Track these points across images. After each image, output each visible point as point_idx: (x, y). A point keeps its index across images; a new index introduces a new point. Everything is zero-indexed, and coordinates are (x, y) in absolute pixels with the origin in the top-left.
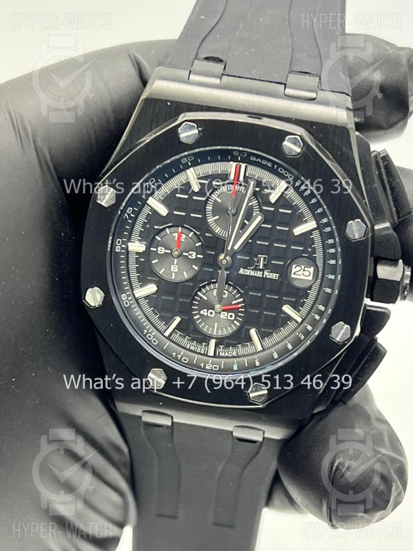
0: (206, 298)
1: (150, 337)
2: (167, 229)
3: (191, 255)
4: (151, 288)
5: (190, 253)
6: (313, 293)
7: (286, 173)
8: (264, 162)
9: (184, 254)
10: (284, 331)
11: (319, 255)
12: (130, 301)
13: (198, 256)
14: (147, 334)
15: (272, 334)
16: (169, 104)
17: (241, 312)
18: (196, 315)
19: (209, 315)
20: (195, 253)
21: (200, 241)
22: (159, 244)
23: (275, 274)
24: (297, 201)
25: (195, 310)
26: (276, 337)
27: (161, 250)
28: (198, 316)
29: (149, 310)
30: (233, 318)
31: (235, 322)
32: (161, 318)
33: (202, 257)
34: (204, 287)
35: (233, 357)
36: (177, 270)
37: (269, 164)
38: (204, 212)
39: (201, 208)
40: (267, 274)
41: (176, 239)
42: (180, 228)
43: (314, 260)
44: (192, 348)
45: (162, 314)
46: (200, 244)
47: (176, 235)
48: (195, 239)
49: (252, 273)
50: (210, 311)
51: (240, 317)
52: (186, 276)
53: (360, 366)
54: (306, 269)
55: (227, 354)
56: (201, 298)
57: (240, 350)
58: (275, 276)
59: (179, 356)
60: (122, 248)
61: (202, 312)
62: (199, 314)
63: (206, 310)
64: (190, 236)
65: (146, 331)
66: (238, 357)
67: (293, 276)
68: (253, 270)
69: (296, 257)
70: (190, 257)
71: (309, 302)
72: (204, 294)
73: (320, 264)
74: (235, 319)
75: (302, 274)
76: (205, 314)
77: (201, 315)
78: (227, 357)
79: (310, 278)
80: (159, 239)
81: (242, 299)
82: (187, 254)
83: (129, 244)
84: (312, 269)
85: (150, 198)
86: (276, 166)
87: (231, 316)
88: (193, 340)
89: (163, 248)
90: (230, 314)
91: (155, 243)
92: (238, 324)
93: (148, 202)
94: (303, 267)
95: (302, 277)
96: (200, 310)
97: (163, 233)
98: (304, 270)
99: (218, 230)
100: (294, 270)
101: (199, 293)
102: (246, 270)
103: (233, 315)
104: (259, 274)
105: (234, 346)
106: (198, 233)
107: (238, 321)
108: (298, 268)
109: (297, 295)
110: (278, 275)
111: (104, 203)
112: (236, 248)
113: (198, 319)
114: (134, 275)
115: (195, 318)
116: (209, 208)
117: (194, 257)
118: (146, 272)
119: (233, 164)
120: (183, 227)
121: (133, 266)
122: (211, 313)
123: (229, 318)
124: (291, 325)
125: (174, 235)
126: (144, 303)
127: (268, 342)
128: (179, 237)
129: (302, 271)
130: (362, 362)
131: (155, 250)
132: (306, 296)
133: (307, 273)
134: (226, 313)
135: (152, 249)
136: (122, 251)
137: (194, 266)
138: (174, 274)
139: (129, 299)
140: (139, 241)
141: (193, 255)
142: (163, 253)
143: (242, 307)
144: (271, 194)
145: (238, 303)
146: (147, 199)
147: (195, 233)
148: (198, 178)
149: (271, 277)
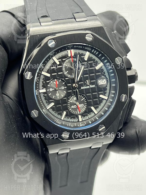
0: (72, 102)
1: (57, 122)
2: (51, 81)
3: (62, 88)
4: (53, 104)
5: (62, 87)
6: (108, 88)
7: (88, 48)
8: (79, 47)
9: (60, 88)
10: (102, 104)
11: (106, 74)
12: (46, 111)
13: (65, 87)
15: (98, 107)
16: (38, 36)
17: (85, 103)
18: (70, 109)
19: (75, 107)
20: (63, 87)
21: (64, 82)
22: (50, 88)
23: (93, 86)
24: (94, 57)
25: (69, 107)
26: (100, 107)
27: (51, 90)
28: (71, 109)
29: (53, 113)
30: (83, 106)
31: (84, 107)
32: (59, 114)
34: (70, 98)
35: (88, 119)
36: (59, 95)
37: (81, 47)
38: (62, 71)
39: (60, 70)
40: (91, 86)
42: (56, 79)
43: (105, 76)
44: (72, 121)
45: (58, 112)
46: (64, 83)
47: (55, 82)
48: (62, 82)
49: (86, 88)
50: (74, 106)
52: (63, 96)
53: (129, 108)
54: (103, 80)
55: (85, 119)
56: (70, 102)
57: (90, 116)
58: (94, 86)
59: (70, 125)
60: (38, 93)
61: (72, 107)
62: (71, 108)
63: (73, 106)
64: (60, 81)
65: (55, 120)
66: (89, 119)
67: (99, 84)
68: (86, 86)
69: (98, 77)
70: (62, 89)
71: (108, 91)
72: (71, 101)
73: (108, 77)
74: (84, 106)
76: (73, 107)
77: (72, 108)
78: (85, 120)
79: (105, 83)
80: (49, 86)
81: (84, 98)
82: (61, 88)
83: (40, 91)
84: (105, 80)
85: (42, 72)
86: (84, 47)
87: (82, 105)
88: (72, 118)
89: (52, 89)
90: (82, 104)
91: (48, 87)
92: (86, 107)
94: (101, 80)
95: (102, 84)
96: (71, 107)
97: (50, 83)
98: (102, 81)
99: (69, 76)
100: (99, 82)
101: (69, 101)
102: (83, 87)
103: (83, 104)
104: (88, 87)
105: (87, 115)
106: (63, 79)
107: (85, 106)
108: (100, 81)
109: (102, 90)
110: (95, 85)
112: (78, 80)
113: (71, 110)
114: (44, 101)
116: (64, 69)
117: (64, 88)
118: (49, 99)
119: (69, 51)
120: (57, 79)
121: (43, 98)
122: (75, 106)
123: (82, 106)
124: (104, 102)
125: (54, 83)
126: (51, 110)
127: (98, 110)
129: (102, 82)
130: (129, 107)
131: (49, 90)
132: (106, 89)
133: (103, 82)
134: (80, 105)
135: (48, 90)
136: (38, 94)
137: (64, 92)
138: (58, 97)
139: (46, 110)
140: (43, 89)
141: (63, 88)
142: (52, 90)
143: (85, 101)
144: (84, 58)
145: (83, 100)
146: (41, 73)
147: (61, 80)
148: (57, 60)
149: (92, 87)
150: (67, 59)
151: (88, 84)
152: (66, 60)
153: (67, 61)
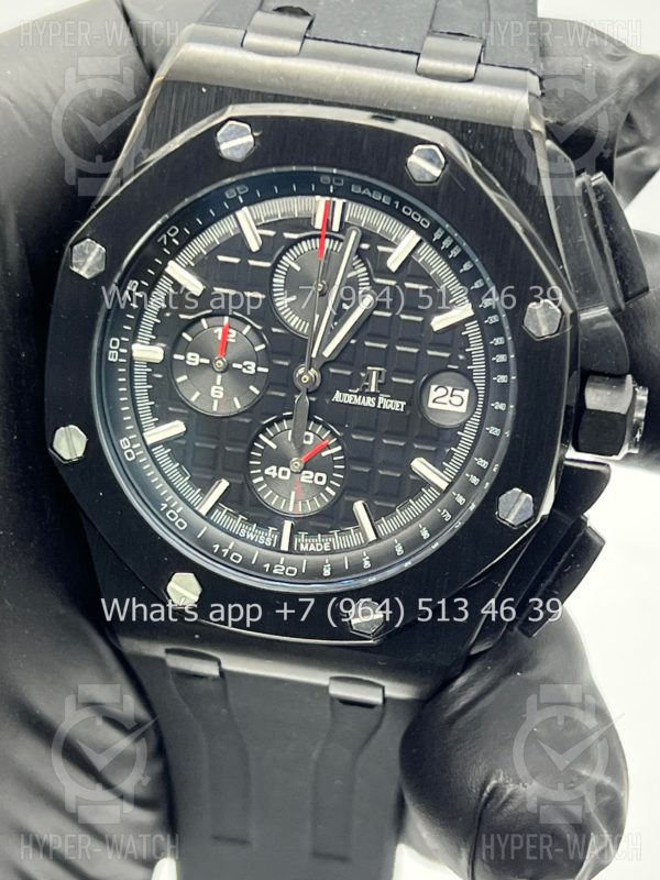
0: (274, 446)
1: (172, 515)
2: (203, 321)
3: (245, 367)
4: (177, 428)
5: (246, 363)
6: (467, 436)
7: (416, 216)
8: (377, 196)
9: (235, 365)
10: (416, 506)
11: (478, 366)
12: (135, 450)
13: (260, 369)
14: (167, 509)
15: (394, 510)
16: (204, 90)
17: (338, 471)
18: (257, 475)
19: (280, 476)
20: (253, 364)
21: (263, 342)
22: (188, 348)
23: (397, 402)
24: (438, 267)
25: (256, 467)
26: (401, 516)
27: (193, 359)
28: (261, 479)
29: (171, 468)
30: (323, 483)
31: (328, 489)
32: (194, 482)
33: (266, 370)
34: (270, 425)
35: (324, 553)
36: (221, 395)
37: (386, 200)
38: (268, 289)
39: (264, 281)
40: (386, 403)
41: (220, 338)
42: (226, 319)
43: (469, 375)
44: (251, 536)
45: (195, 475)
46: (263, 346)
47: (219, 331)
48: (254, 338)
49: (357, 400)
50: (282, 469)
51: (337, 480)
52: (238, 406)
53: (556, 569)
54: (456, 392)
55: (312, 548)
56: (265, 445)
57: (337, 540)
58: (397, 405)
59: (226, 551)
60: (121, 355)
61: (267, 472)
62: (262, 474)
63: (274, 468)
64: (244, 332)
65: (165, 506)
66: (332, 552)
67: (431, 405)
68: (358, 394)
69: (437, 370)
70: (244, 371)
71: (461, 452)
72: (271, 439)
73: (480, 384)
74: (328, 484)
75: (447, 402)
76: (274, 475)
77: (266, 476)
78: (313, 553)
79: (463, 409)
80: (189, 339)
81: (339, 448)
82: (240, 366)
83: (134, 347)
84: (465, 393)
85: (171, 263)
86: (397, 204)
87: (320, 479)
88: (250, 521)
89: (197, 356)
90: (318, 474)
91: (181, 345)
92: (333, 493)
93: (167, 270)
94: (450, 389)
95: (449, 407)
96: (263, 467)
97: (195, 329)
98: (452, 395)
99: (294, 322)
100: (433, 395)
101: (261, 436)
102: (345, 395)
103: (324, 476)
104: (369, 402)
105: (325, 532)
106: (259, 327)
107: (332, 487)
108: (442, 391)
109: (438, 440)
110: (403, 403)
111: (83, 273)
112: (327, 353)
113: (260, 484)
114: (144, 404)
115: (255, 481)
116: (279, 281)
117: (253, 372)
118: (167, 400)
119: (321, 201)
120: (232, 316)
121: (142, 387)
122: (284, 473)
123: (316, 482)
124: (428, 496)
125: (216, 331)
126: (162, 454)
127: (386, 526)
128: (226, 333)
129: (448, 397)
130: (560, 563)
131: (182, 358)
132: (456, 441)
133: (456, 400)
134: (311, 473)
135: (176, 356)
136: (121, 360)
137: (252, 388)
138: (216, 402)
139: (135, 446)
140: (152, 342)
141: (251, 368)
142: (196, 364)
143: (339, 462)
144: (389, 254)
145: (332, 455)
146: (165, 265)
147: (253, 327)
148: (258, 227)
149: (390, 406)
150: (310, 237)
151: (373, 390)
152: (300, 240)
153: (305, 246)
